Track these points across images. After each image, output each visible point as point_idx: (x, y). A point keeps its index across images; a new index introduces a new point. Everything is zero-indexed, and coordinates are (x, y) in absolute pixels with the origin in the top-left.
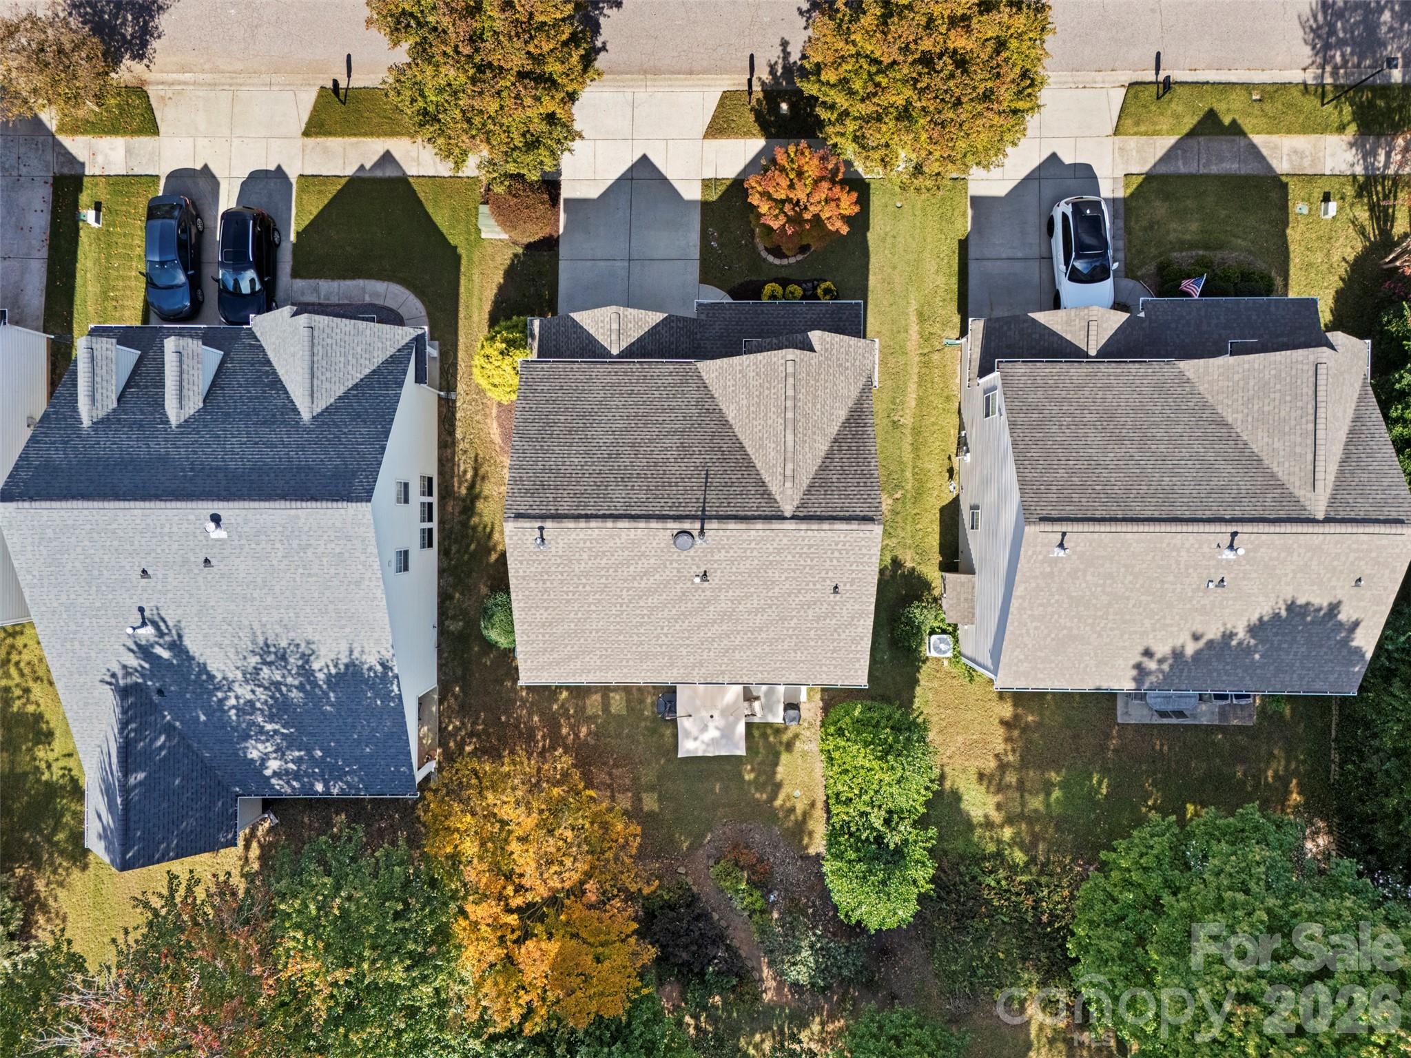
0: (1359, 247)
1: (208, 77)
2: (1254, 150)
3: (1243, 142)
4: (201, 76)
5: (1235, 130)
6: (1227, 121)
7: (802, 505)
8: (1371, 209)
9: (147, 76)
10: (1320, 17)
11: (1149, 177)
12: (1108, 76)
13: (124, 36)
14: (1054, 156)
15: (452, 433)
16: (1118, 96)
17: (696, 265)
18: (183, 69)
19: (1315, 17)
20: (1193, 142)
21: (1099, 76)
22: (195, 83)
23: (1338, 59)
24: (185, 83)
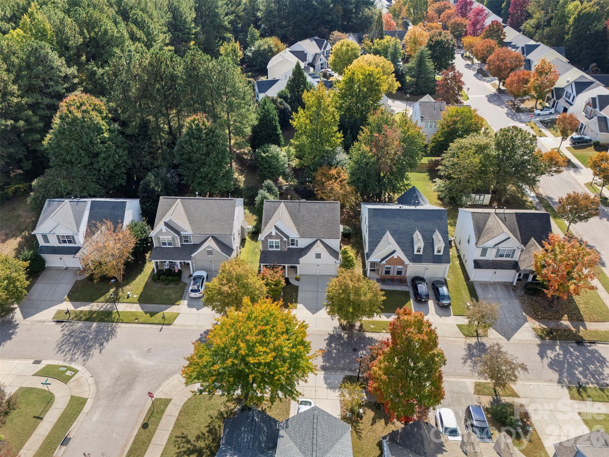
0: (125, 288)
1: (446, 339)
2: (142, 308)
3: (145, 310)
4: (448, 339)
5: (146, 313)
6: (148, 315)
7: (279, 205)
8: (118, 295)
9: (466, 340)
10: (110, 337)
11: (173, 304)
12: (176, 328)
13: (476, 349)
14: (198, 310)
15: (363, 264)
16: (175, 323)
17: (299, 290)
18: (454, 341)
19: (112, 338)
20: (158, 311)
21: (179, 327)
22: (450, 337)
23: (109, 328)
24: (453, 337)
